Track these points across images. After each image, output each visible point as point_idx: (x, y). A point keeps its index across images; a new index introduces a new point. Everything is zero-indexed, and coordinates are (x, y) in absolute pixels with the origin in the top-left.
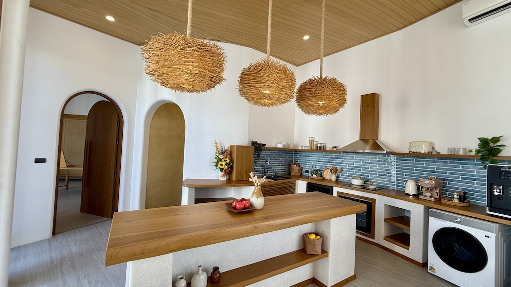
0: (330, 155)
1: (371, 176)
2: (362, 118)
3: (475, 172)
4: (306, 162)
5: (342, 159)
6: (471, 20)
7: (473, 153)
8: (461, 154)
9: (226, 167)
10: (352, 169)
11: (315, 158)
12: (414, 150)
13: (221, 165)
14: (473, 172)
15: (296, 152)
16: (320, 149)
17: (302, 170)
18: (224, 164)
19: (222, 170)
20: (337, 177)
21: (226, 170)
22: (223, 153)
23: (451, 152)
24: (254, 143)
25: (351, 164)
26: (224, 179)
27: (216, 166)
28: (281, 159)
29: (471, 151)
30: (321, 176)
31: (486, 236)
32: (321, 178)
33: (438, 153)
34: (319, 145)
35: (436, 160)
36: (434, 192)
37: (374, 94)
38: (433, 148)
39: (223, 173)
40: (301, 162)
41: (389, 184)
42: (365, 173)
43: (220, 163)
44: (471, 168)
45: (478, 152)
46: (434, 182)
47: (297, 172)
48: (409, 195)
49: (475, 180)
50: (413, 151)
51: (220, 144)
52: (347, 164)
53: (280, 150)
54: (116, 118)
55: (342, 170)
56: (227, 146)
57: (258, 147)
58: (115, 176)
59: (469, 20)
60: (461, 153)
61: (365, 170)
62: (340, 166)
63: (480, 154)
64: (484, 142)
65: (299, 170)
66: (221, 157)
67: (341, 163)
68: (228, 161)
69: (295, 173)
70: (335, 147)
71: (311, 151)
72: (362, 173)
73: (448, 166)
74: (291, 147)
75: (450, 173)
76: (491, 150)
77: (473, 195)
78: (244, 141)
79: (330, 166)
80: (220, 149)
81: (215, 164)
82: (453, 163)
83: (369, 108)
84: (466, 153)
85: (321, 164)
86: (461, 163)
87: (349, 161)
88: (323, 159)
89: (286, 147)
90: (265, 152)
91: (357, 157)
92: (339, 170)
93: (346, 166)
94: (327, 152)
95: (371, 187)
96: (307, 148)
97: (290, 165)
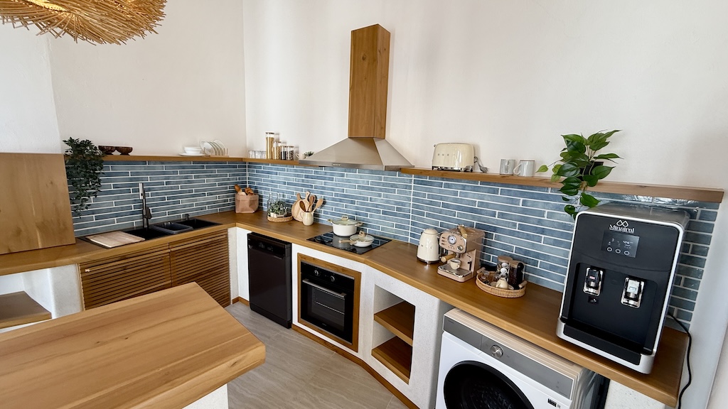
0: (306, 172)
1: (371, 216)
2: (352, 88)
3: (546, 215)
4: (267, 185)
5: (324, 179)
7: (549, 174)
8: (524, 175)
10: (341, 201)
11: (281, 178)
12: (442, 164)
14: (542, 214)
15: (244, 164)
16: (286, 158)
20: (316, 215)
23: (507, 170)
25: (339, 190)
29: (545, 168)
30: (289, 215)
31: (550, 402)
33: (484, 170)
34: (289, 150)
35: (479, 185)
36: (466, 259)
37: (376, 28)
38: (476, 159)
40: (259, 184)
41: (399, 232)
42: (362, 209)
44: (539, 205)
45: (560, 171)
46: (465, 240)
47: (247, 206)
48: (424, 263)
49: (543, 231)
50: (439, 166)
52: (333, 189)
55: (325, 203)
60: (525, 172)
61: (362, 204)
62: (322, 193)
63: (563, 178)
64: (576, 146)
65: (252, 203)
67: (323, 188)
69: (243, 210)
70: (310, 154)
71: (271, 161)
72: (357, 208)
73: (498, 199)
74: (233, 153)
75: (501, 215)
76: (588, 167)
77: (535, 263)
79: (305, 195)
82: (509, 193)
83: (366, 63)
84: (533, 172)
85: (291, 189)
86: (522, 195)
87: (336, 185)
88: (293, 179)
89: (213, 155)
90: (130, 170)
91: (349, 175)
92: (319, 203)
93: (328, 195)
94: (304, 164)
95: (362, 243)
96: (264, 157)
97: (236, 192)
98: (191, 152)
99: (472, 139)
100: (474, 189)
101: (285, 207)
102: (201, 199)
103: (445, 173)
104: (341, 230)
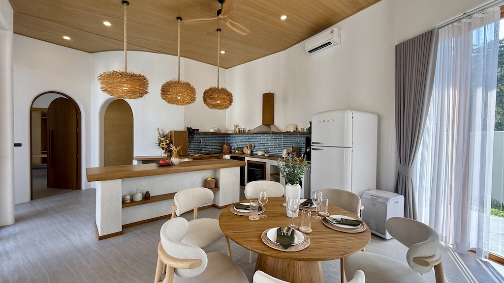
0: (248, 136)
2: (263, 110)
4: (234, 142)
5: (254, 138)
6: (310, 52)
9: (166, 146)
11: (239, 139)
13: (163, 145)
15: (226, 135)
16: (242, 132)
17: (231, 148)
18: (164, 144)
19: (163, 148)
20: (252, 151)
21: (166, 148)
22: (164, 136)
24: (189, 129)
26: (166, 155)
27: (159, 145)
28: (214, 141)
30: (242, 151)
32: (242, 153)
33: (299, 131)
34: (240, 129)
38: (297, 128)
39: (164, 151)
43: (162, 143)
46: (292, 149)
47: (227, 149)
51: (162, 130)
53: (212, 134)
54: (75, 112)
55: (255, 146)
56: (167, 132)
57: (191, 132)
58: (76, 157)
59: (309, 52)
60: (305, 131)
62: (254, 143)
65: (228, 149)
66: (162, 139)
67: (254, 141)
68: (168, 142)
69: (225, 151)
70: (250, 130)
71: (236, 134)
74: (222, 131)
78: (181, 128)
79: (248, 144)
80: (162, 133)
81: (158, 144)
83: (267, 103)
85: (243, 143)
87: (258, 140)
88: (244, 140)
89: (217, 132)
90: (198, 136)
91: (263, 136)
92: (253, 146)
93: (257, 144)
94: (246, 134)
95: (266, 155)
96: (233, 132)
97: (222, 145)
98: (212, 131)
99: (296, 124)
100: (298, 137)
101: (241, 149)
102: (212, 147)
103: (289, 133)
104: (259, 153)
